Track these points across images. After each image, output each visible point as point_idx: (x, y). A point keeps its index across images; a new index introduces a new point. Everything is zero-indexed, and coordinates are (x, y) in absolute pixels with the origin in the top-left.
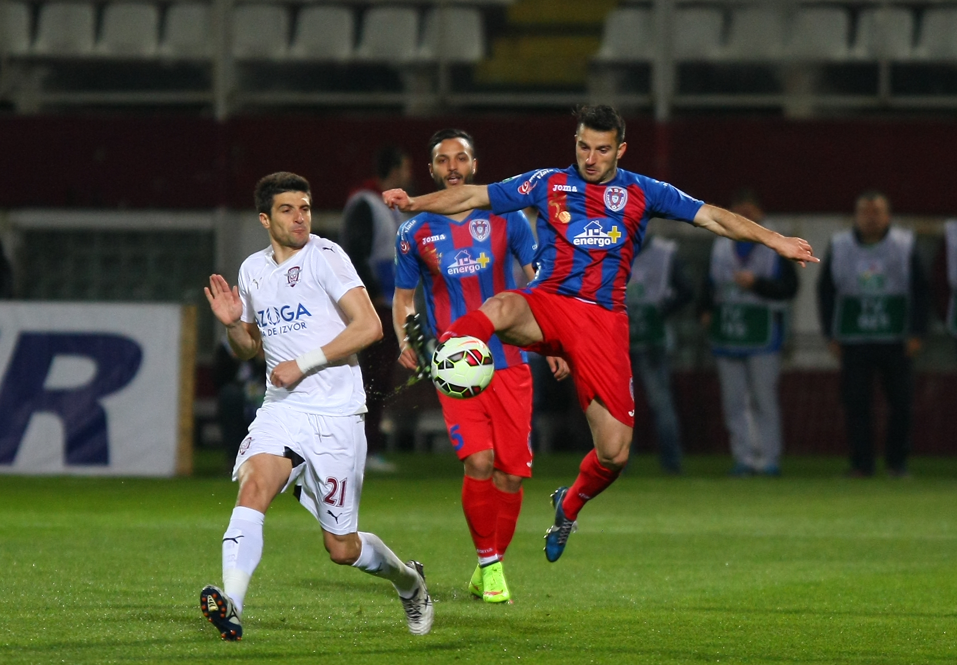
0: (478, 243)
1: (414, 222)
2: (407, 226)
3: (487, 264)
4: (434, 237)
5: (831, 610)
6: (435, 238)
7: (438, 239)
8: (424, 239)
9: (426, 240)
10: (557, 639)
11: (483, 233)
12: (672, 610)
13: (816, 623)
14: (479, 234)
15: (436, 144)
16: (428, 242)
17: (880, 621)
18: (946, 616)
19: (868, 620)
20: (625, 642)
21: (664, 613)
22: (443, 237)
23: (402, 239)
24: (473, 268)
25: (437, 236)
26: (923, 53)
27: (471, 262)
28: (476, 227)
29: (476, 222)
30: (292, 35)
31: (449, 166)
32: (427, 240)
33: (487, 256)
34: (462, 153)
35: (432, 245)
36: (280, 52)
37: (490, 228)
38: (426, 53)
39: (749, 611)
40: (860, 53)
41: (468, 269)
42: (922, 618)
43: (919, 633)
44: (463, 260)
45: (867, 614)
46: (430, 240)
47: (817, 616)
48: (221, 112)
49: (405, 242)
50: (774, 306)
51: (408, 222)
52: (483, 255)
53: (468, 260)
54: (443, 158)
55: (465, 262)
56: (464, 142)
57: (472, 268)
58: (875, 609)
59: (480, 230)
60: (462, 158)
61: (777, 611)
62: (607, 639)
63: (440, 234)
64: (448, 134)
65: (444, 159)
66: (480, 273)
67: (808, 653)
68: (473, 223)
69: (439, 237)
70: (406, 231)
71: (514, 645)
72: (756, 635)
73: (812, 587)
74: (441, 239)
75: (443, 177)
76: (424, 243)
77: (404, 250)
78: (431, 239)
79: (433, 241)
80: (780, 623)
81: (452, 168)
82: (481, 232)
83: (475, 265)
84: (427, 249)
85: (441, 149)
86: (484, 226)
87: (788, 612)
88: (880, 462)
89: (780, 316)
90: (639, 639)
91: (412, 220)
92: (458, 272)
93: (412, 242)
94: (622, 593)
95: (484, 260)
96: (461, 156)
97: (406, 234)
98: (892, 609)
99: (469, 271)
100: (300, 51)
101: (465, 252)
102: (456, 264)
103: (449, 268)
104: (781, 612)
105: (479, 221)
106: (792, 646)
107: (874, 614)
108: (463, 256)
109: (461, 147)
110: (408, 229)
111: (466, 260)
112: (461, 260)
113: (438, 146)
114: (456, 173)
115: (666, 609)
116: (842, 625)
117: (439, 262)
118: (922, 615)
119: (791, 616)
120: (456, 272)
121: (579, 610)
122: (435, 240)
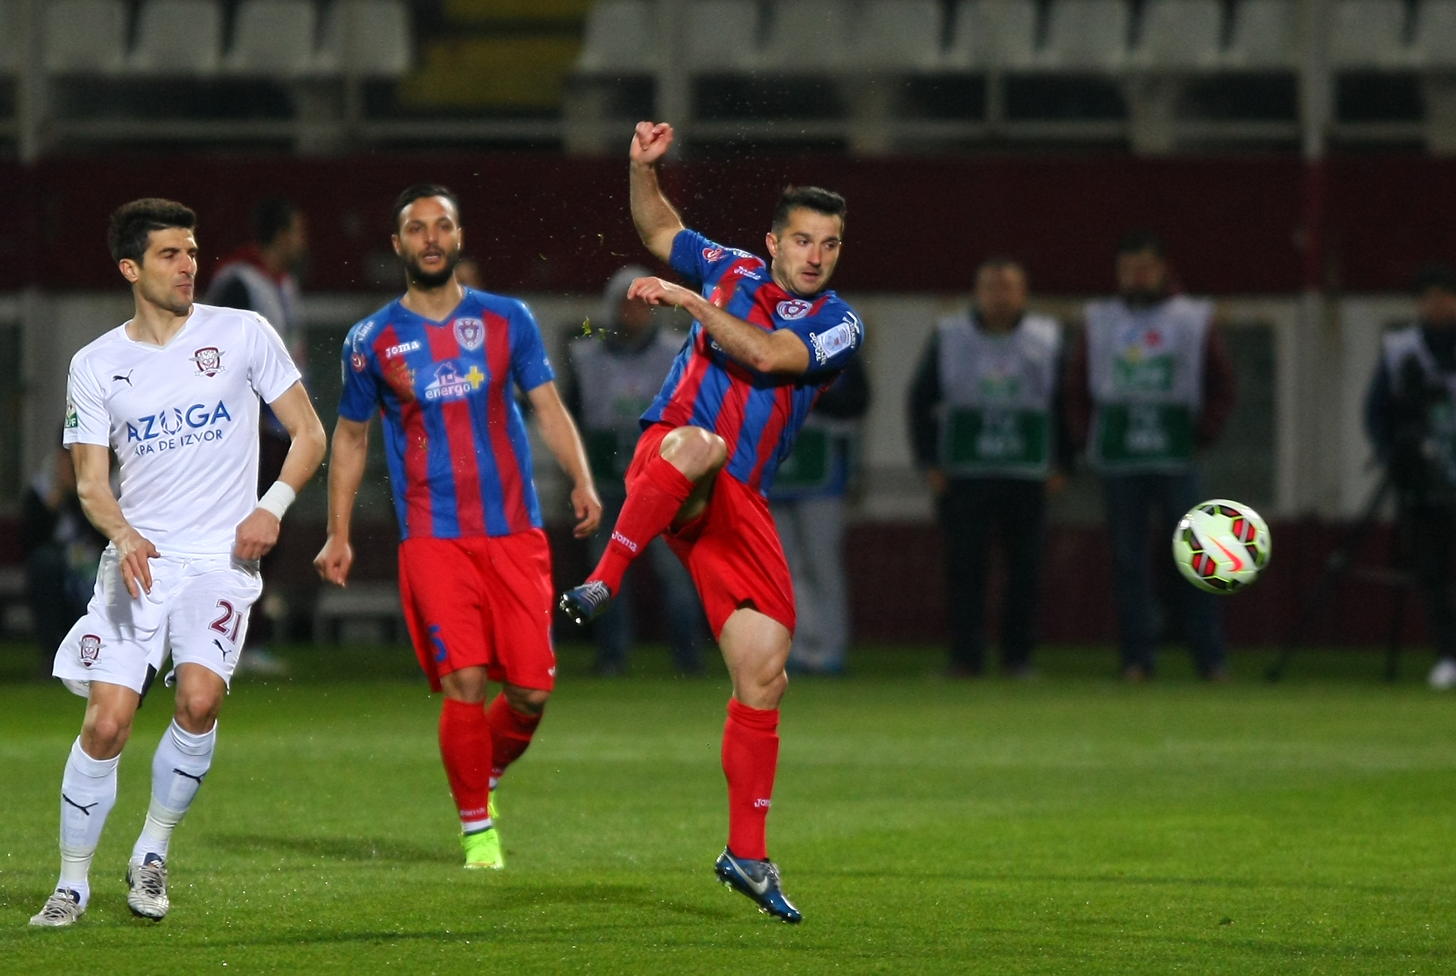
0: (468, 354)
1: (371, 324)
2: (360, 331)
3: (482, 384)
4: (403, 346)
5: (921, 871)
6: (404, 348)
7: (409, 348)
8: (388, 350)
9: (391, 351)
10: (524, 915)
11: (474, 337)
12: (691, 872)
13: (901, 891)
14: (468, 340)
15: (404, 206)
16: (395, 353)
17: (994, 887)
18: (1089, 879)
19: (973, 885)
20: (622, 919)
21: (677, 877)
22: (416, 345)
23: (355, 350)
24: (461, 388)
25: (407, 345)
26: (1052, 58)
27: (458, 380)
28: (463, 328)
29: (464, 323)
30: (131, 37)
31: (426, 236)
32: (393, 351)
33: (480, 370)
34: (444, 219)
35: (401, 359)
36: (114, 62)
37: (483, 331)
38: (327, 62)
39: (801, 873)
40: (960, 59)
41: (453, 391)
42: (1054, 882)
43: (1050, 904)
44: (446, 378)
45: (974, 876)
46: (397, 350)
47: (902, 879)
48: (29, 149)
49: (359, 354)
50: (834, 428)
51: (362, 325)
52: (474, 370)
53: (453, 377)
54: (416, 225)
55: (449, 381)
56: (446, 203)
57: (458, 388)
58: (986, 869)
59: (470, 333)
60: (444, 225)
61: (842, 874)
62: (596, 915)
63: (410, 340)
64: (422, 190)
65: (417, 227)
66: (471, 396)
67: (889, 933)
68: (459, 323)
69: (411, 346)
70: (361, 339)
71: (461, 924)
72: (812, 908)
73: (894, 838)
74: (413, 348)
75: (417, 254)
76: (389, 356)
77: (358, 366)
78: (399, 350)
79: (401, 351)
80: (846, 889)
81: (431, 239)
82: (472, 336)
83: (462, 384)
84: (393, 365)
85: (412, 213)
86: (476, 328)
87: (858, 875)
88: (992, 656)
89: (843, 446)
90: (642, 915)
91: (367, 323)
92: (439, 394)
93: (369, 353)
94: (618, 848)
95: (475, 377)
96: (444, 223)
97: (361, 345)
98: (1011, 869)
99: (454, 393)
100: (144, 61)
101: (449, 365)
102: (436, 384)
103: (428, 390)
104: (849, 875)
105: (468, 321)
106: (866, 924)
107: (984, 877)
108: (446, 372)
109: (441, 209)
110: (364, 335)
111: (450, 377)
112: (443, 378)
113: (407, 209)
114: (436, 247)
115: (681, 870)
116: (937, 892)
117: (413, 382)
118: (1052, 877)
119: (864, 880)
120: (438, 395)
121: (555, 872)
122: (405, 350)
